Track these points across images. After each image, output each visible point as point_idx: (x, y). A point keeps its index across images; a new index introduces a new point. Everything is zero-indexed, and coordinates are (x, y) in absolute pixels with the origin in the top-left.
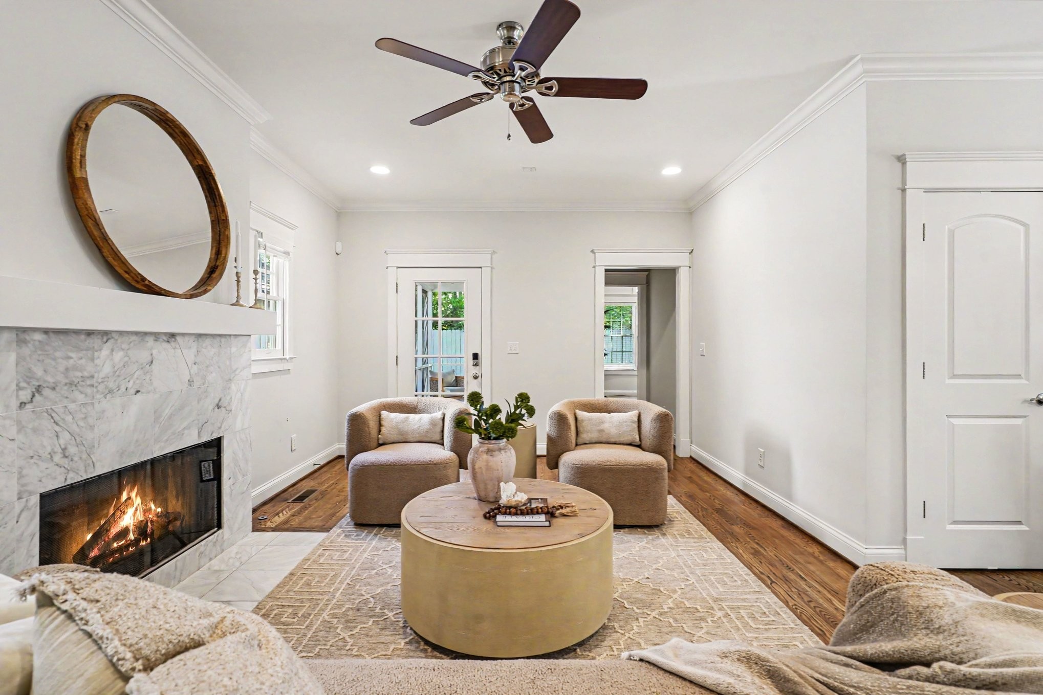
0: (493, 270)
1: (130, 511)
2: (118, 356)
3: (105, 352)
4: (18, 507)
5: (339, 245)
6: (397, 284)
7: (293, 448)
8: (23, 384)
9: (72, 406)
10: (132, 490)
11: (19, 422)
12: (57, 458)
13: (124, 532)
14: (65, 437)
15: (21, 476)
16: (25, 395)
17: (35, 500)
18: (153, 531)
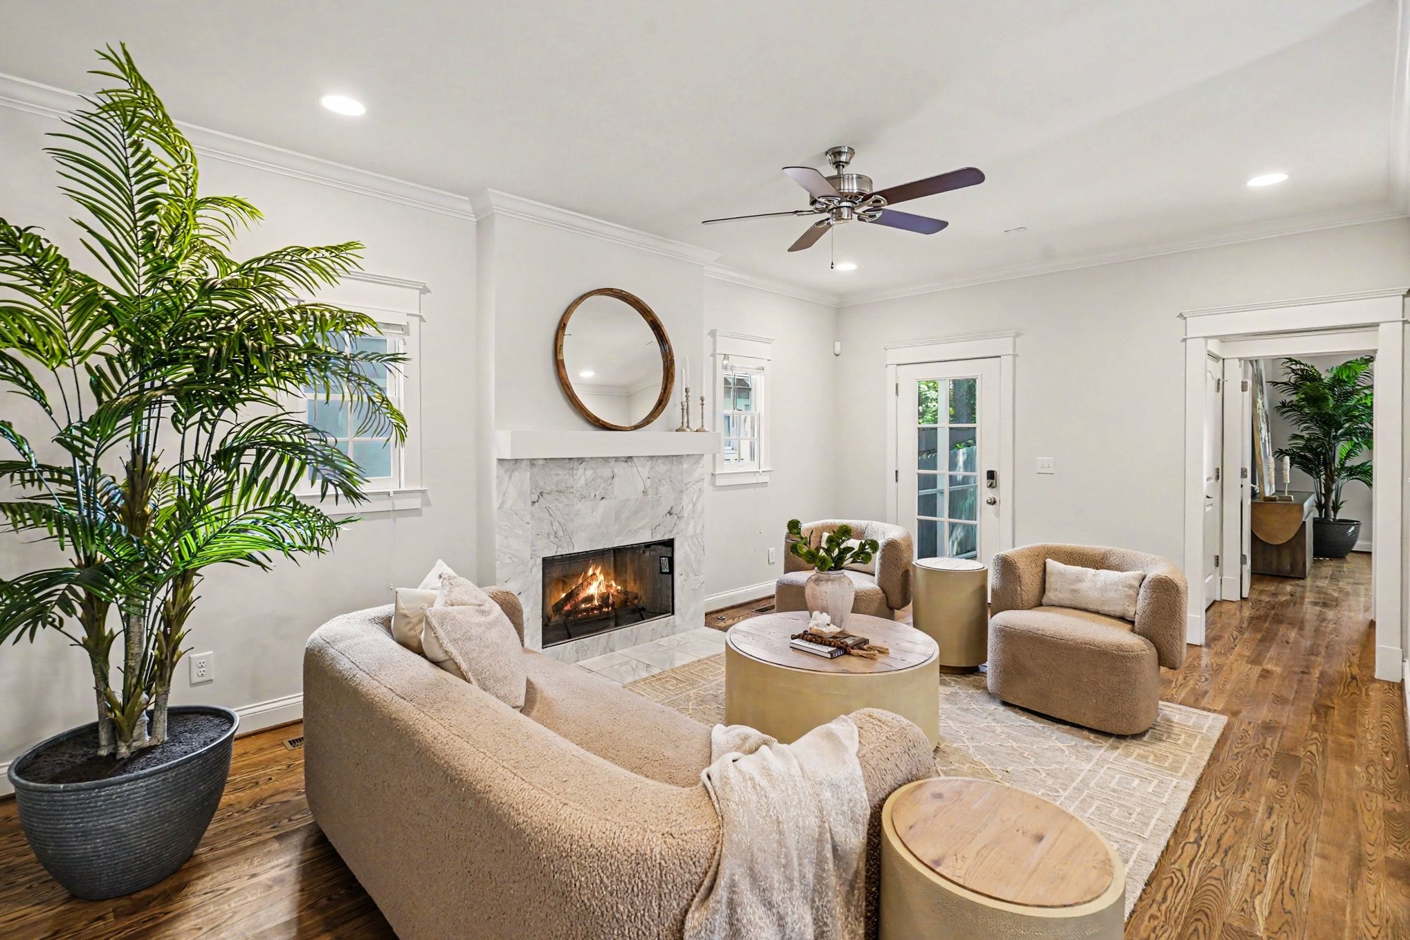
0: (1017, 359)
1: (595, 584)
2: (589, 473)
3: (580, 471)
4: (531, 563)
5: (838, 344)
6: (897, 385)
7: (771, 561)
8: (534, 491)
9: (560, 506)
10: (596, 568)
11: (531, 514)
12: (552, 537)
13: (590, 599)
14: (556, 525)
15: (532, 545)
16: (535, 498)
17: (540, 561)
18: (614, 603)
